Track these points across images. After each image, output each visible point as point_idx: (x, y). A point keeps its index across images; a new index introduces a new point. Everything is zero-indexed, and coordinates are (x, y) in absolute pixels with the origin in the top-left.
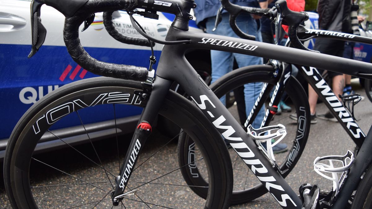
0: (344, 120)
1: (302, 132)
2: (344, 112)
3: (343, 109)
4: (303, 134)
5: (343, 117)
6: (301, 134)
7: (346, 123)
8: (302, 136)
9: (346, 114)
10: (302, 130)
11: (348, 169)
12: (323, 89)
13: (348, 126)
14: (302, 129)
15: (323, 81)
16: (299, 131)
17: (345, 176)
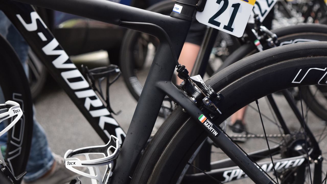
0: (94, 114)
1: (18, 143)
2: (93, 98)
3: (91, 93)
4: (20, 148)
5: (93, 108)
6: (17, 147)
7: (98, 119)
8: (18, 152)
9: (98, 103)
10: (19, 140)
11: (114, 160)
12: (56, 57)
13: (102, 125)
14: (18, 138)
15: (55, 43)
16: (12, 142)
17: (110, 174)
